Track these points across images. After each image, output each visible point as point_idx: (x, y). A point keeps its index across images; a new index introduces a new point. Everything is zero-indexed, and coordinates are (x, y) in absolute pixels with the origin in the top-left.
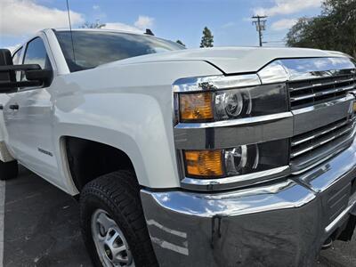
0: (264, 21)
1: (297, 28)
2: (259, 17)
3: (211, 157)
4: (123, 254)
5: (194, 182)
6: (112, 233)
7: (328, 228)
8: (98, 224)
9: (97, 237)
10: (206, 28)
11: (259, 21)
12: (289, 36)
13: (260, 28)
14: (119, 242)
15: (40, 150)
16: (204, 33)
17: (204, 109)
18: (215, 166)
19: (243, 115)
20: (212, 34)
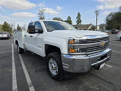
0: (99, 12)
1: (110, 15)
2: (97, 11)
3: (73, 50)
4: (55, 67)
5: (70, 53)
6: (53, 63)
7: (92, 65)
8: (50, 62)
9: (50, 65)
10: (79, 13)
11: (97, 12)
12: (107, 18)
13: (97, 15)
14: (55, 65)
15: (38, 46)
16: (78, 14)
17: (73, 42)
18: (74, 51)
19: (79, 44)
20: (81, 15)
